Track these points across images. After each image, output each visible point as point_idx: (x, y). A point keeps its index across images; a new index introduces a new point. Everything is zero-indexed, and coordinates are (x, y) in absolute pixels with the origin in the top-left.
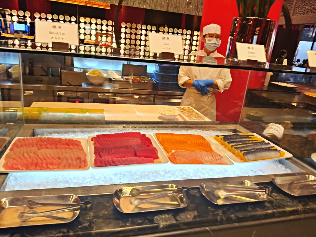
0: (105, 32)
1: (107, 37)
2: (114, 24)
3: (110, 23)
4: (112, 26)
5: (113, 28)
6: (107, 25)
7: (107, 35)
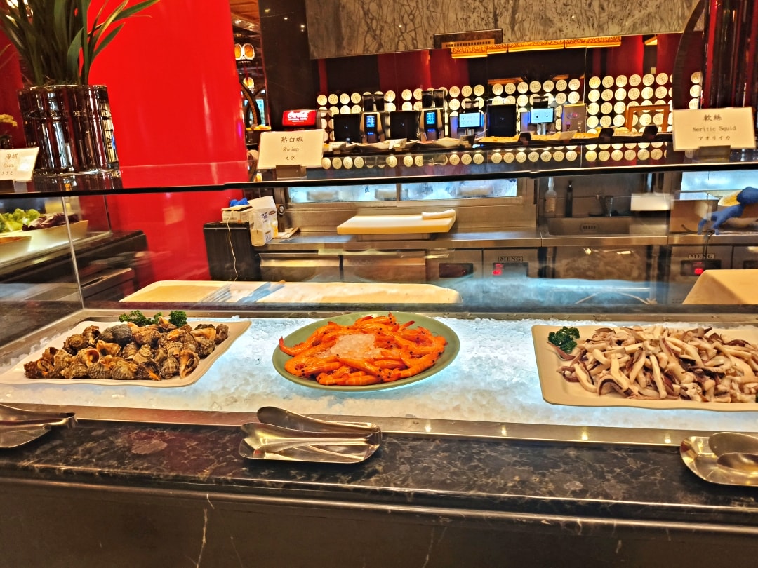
0: (650, 103)
1: (652, 114)
2: (671, 81)
3: (663, 78)
4: (667, 86)
5: (671, 90)
6: (655, 86)
7: (653, 109)
